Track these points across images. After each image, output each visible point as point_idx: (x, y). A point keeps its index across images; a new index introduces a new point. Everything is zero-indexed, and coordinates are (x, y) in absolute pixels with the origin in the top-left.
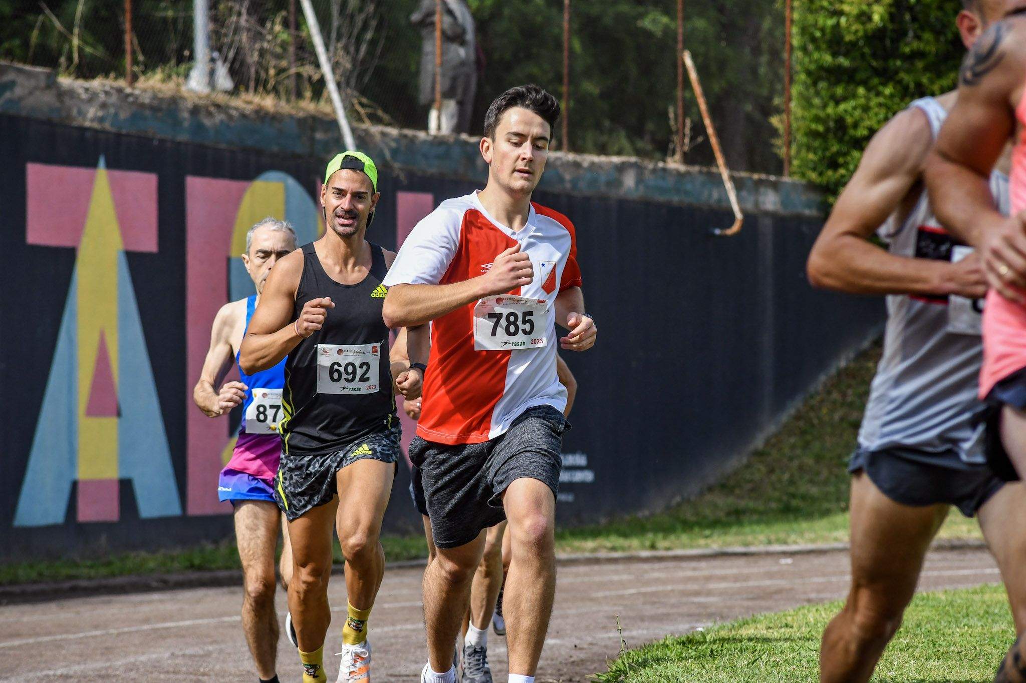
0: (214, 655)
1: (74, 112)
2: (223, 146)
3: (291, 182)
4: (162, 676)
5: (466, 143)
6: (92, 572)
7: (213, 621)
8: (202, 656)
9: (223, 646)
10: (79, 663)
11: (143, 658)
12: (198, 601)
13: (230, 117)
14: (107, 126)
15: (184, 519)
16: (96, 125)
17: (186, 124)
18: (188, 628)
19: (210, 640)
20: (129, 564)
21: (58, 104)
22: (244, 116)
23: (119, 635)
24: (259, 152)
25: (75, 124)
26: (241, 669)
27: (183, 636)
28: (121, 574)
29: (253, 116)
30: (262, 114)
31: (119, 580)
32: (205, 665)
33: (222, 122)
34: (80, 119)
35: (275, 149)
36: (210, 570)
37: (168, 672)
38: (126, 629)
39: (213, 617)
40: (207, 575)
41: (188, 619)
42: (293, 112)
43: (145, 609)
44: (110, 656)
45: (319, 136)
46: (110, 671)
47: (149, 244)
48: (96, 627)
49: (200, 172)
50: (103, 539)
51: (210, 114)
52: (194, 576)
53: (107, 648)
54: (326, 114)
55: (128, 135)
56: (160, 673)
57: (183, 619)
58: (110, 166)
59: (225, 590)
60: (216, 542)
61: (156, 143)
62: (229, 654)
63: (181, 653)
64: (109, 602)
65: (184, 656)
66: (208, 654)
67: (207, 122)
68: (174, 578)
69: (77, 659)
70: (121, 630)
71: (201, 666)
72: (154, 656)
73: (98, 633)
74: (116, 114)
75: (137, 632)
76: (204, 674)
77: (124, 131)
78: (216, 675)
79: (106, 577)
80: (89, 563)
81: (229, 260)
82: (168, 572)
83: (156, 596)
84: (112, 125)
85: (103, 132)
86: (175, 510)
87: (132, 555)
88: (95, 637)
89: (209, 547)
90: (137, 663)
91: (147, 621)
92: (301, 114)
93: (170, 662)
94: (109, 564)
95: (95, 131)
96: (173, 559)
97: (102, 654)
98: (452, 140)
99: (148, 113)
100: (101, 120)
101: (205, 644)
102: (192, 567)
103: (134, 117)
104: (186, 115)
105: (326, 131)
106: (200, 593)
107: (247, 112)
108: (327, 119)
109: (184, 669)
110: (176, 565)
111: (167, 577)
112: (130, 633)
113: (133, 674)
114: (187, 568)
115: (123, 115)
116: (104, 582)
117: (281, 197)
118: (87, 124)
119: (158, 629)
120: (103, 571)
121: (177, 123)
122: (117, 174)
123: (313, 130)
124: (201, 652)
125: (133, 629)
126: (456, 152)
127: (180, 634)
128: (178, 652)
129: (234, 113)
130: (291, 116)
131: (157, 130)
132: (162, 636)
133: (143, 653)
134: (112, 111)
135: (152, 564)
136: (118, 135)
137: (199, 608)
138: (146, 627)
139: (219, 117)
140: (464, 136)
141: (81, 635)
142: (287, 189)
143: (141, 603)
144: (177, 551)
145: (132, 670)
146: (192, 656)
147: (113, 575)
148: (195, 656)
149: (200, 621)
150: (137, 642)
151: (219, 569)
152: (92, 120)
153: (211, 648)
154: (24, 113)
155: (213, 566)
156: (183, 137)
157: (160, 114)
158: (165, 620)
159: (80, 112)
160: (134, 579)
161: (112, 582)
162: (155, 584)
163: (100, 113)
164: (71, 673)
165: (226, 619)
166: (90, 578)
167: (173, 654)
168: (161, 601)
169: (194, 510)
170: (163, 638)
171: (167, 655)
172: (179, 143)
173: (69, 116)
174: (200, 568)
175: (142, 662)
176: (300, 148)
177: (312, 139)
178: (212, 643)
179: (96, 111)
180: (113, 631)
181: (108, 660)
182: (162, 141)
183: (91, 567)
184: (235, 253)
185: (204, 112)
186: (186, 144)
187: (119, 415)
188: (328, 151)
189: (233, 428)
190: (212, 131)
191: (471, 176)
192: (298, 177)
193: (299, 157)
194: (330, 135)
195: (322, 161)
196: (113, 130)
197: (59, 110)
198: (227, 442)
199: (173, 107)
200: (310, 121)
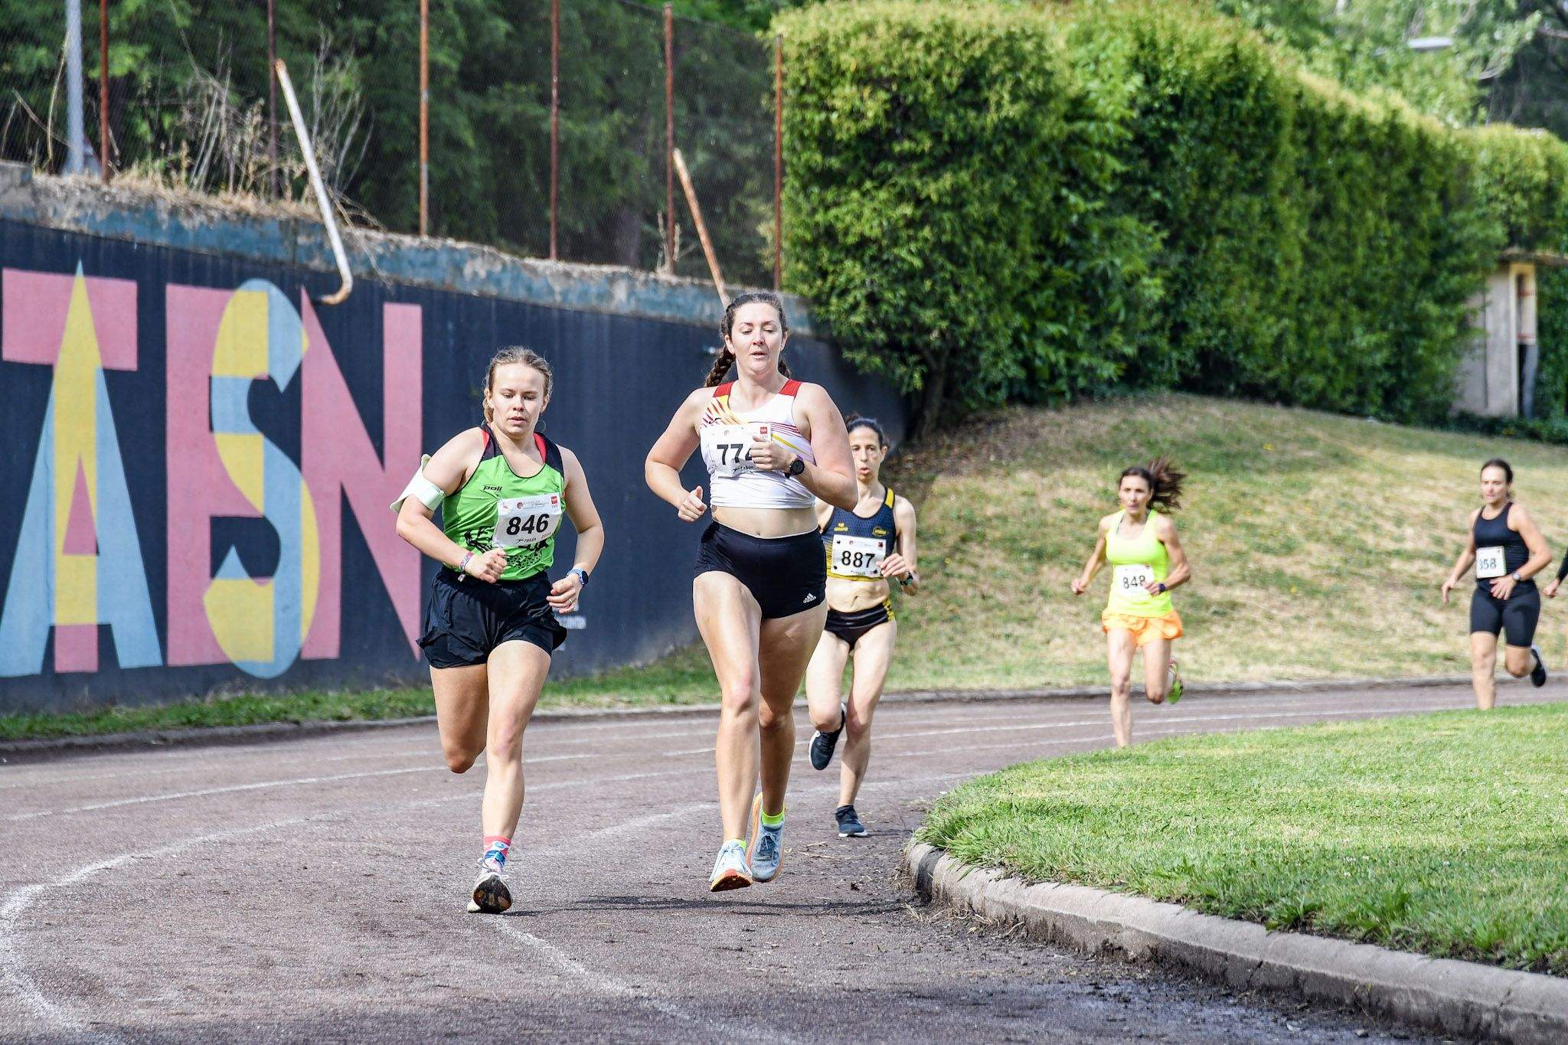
1: (50, 213)
2: (204, 251)
3: (275, 291)
5: (453, 250)
6: (85, 728)
13: (211, 219)
14: (85, 227)
15: (168, 670)
16: (73, 227)
17: (164, 227)
20: (114, 720)
21: (33, 204)
22: (224, 217)
24: (241, 258)
25: (51, 226)
29: (234, 217)
30: (242, 215)
33: (201, 223)
34: (57, 220)
35: (256, 254)
36: (209, 726)
40: (208, 732)
42: (273, 214)
45: (302, 240)
47: (128, 361)
49: (181, 280)
50: (85, 692)
51: (190, 215)
52: (194, 733)
54: (313, 217)
55: (106, 238)
58: (88, 272)
60: (200, 694)
61: (135, 247)
67: (187, 224)
68: (174, 735)
74: (93, 215)
77: (102, 234)
79: (99, 733)
81: (210, 378)
82: (164, 727)
84: (90, 226)
85: (81, 233)
86: (155, 660)
87: (114, 709)
92: (283, 217)
94: (96, 719)
95: (74, 233)
96: (161, 714)
99: (125, 213)
100: (77, 221)
103: (112, 218)
104: (164, 216)
105: (312, 234)
107: (228, 214)
108: (314, 221)
110: (170, 719)
114: (183, 724)
115: (99, 217)
117: (265, 308)
118: (64, 226)
120: (93, 727)
121: (155, 225)
122: (96, 281)
123: (296, 233)
126: (443, 259)
129: (215, 214)
130: (273, 219)
131: (134, 232)
134: (90, 212)
136: (97, 239)
139: (199, 218)
142: (270, 298)
144: (167, 706)
147: (106, 731)
151: (218, 725)
152: (69, 221)
156: (163, 241)
157: (137, 215)
159: (55, 212)
160: (131, 736)
163: (77, 214)
166: (84, 735)
169: (174, 660)
172: (159, 248)
173: (44, 216)
174: (198, 725)
176: (283, 254)
177: (296, 243)
179: (73, 212)
182: (142, 245)
184: (217, 372)
185: (182, 212)
186: (167, 249)
187: (97, 552)
188: (311, 258)
189: (215, 568)
190: (191, 234)
191: (459, 287)
192: (282, 287)
193: (282, 263)
194: (312, 239)
195: (306, 268)
196: (91, 232)
197: (34, 210)
198: (208, 585)
199: (151, 206)
200: (292, 223)
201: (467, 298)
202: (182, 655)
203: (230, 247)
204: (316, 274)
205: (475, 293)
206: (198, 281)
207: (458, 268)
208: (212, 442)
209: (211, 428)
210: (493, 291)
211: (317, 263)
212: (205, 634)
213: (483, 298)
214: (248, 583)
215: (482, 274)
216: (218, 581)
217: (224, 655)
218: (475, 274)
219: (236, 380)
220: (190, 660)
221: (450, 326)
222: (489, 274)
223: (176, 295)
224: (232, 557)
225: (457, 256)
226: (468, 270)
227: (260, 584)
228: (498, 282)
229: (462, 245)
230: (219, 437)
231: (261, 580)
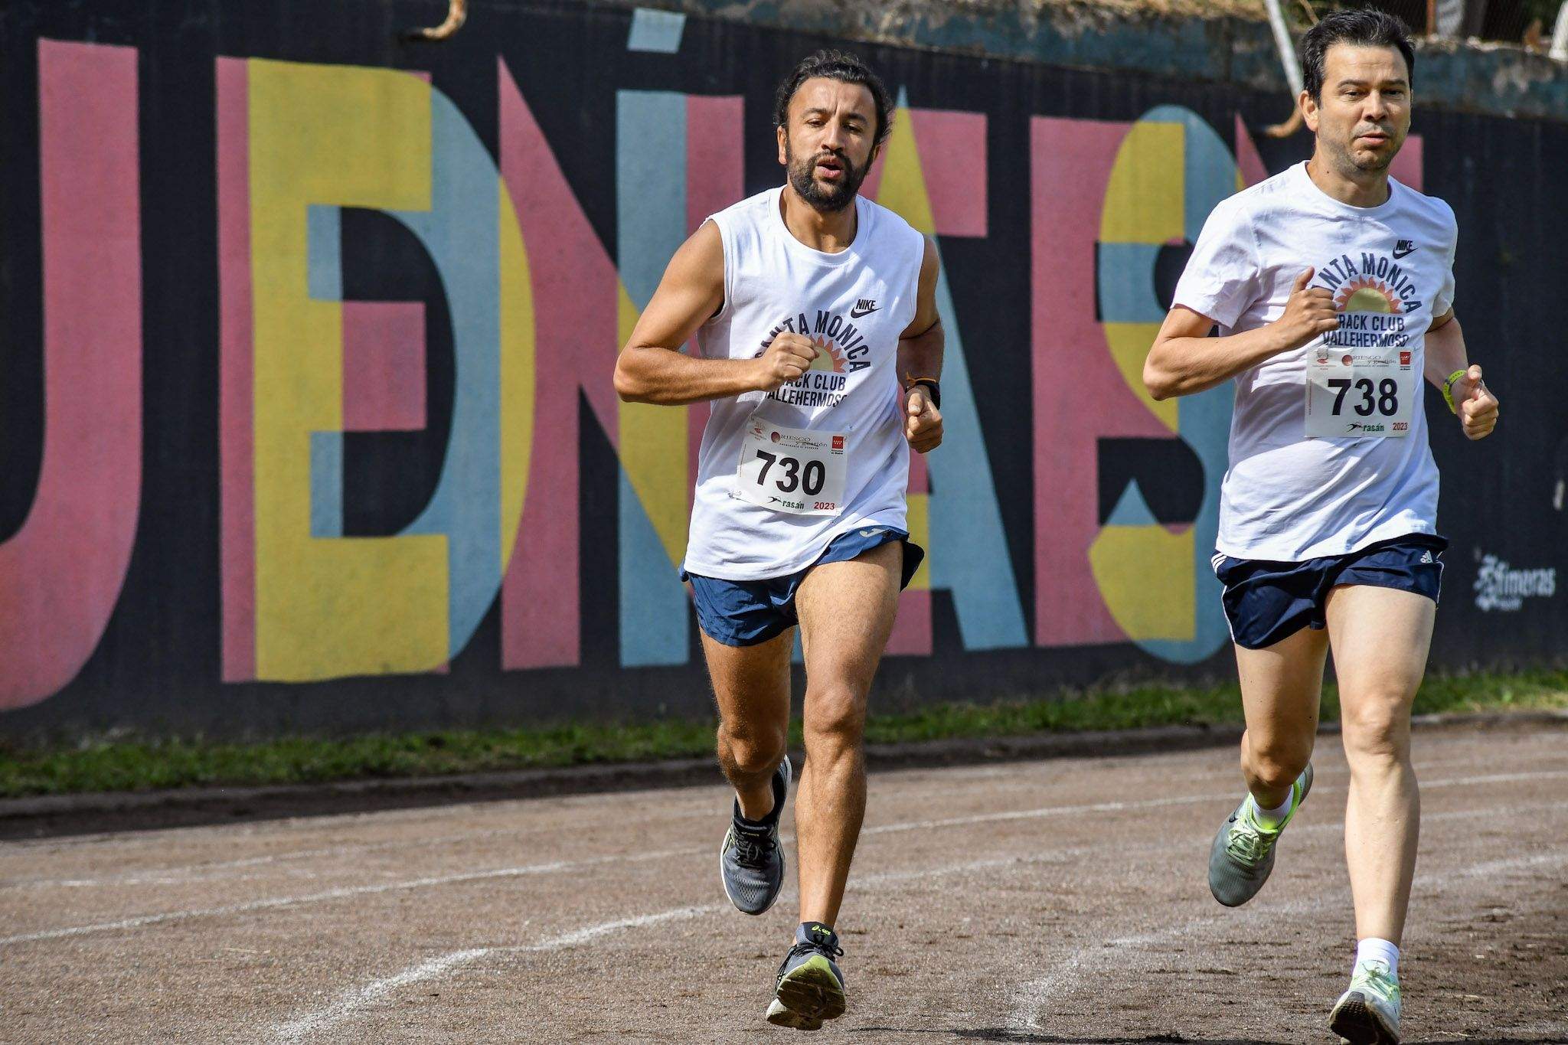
0: (1083, 863)
1: (861, 20)
2: (1089, 67)
3: (1195, 121)
4: (1004, 894)
5: (1476, 53)
6: (894, 733)
7: (1080, 811)
8: (1064, 864)
9: (1096, 849)
10: (877, 873)
11: (974, 866)
12: (1055, 780)
13: (1101, 22)
14: (910, 40)
15: (1032, 653)
16: (893, 40)
17: (1031, 35)
18: (1041, 820)
19: (1075, 839)
20: (949, 721)
21: (836, 9)
22: (1121, 19)
23: (935, 829)
24: (1144, 76)
25: (862, 39)
26: (1125, 884)
27: (1034, 833)
28: (937, 735)
29: (1137, 18)
30: (1150, 14)
31: (935, 746)
32: (1068, 878)
33: (1087, 29)
34: (869, 31)
35: (1170, 69)
36: (1073, 731)
37: (1012, 888)
38: (946, 822)
39: (1078, 804)
40: (1069, 739)
41: (1041, 807)
42: (1199, 10)
43: (975, 791)
44: (925, 863)
45: (1240, 47)
46: (924, 885)
47: (974, 223)
48: (902, 818)
49: (1053, 110)
50: (909, 682)
51: (1069, 18)
52: (1050, 739)
53: (918, 851)
54: (1253, 13)
55: (941, 54)
56: (1000, 889)
57: (1033, 808)
58: (913, 103)
59: (1098, 762)
60: (1081, 687)
61: (985, 64)
62: (1107, 861)
63: (1031, 860)
64: (921, 779)
65: (1036, 863)
66: (1074, 861)
67: (1064, 30)
68: (1017, 743)
69: (874, 866)
70: (938, 823)
71: (1063, 879)
72: (991, 863)
73: (905, 826)
74: (924, 22)
75: (963, 825)
76: (1067, 892)
77: (936, 49)
78: (1086, 893)
79: (915, 740)
80: (888, 719)
81: (1097, 246)
82: (1009, 733)
83: (990, 771)
84: (918, 38)
85: (905, 50)
86: (1017, 637)
87: (953, 706)
88: (902, 832)
89: (1071, 695)
90: (966, 874)
91: (977, 808)
92: (1212, 14)
93: (1014, 871)
94: (919, 720)
95: (892, 48)
96: (1015, 714)
97: (912, 859)
98: (1453, 48)
99: (972, 18)
100: (901, 31)
101: (1068, 846)
102: (1046, 725)
103: (951, 25)
104: (1032, 20)
105: (1250, 40)
106: (1060, 766)
107: (1127, 13)
108: (1252, 20)
109: (1037, 884)
110: (1020, 722)
111: (1006, 741)
112: (952, 826)
113: (959, 890)
114: (1037, 728)
115: (934, 24)
116: (911, 748)
117: (1179, 147)
118: (881, 38)
119: (995, 822)
120: (910, 731)
121: (1017, 33)
122: (926, 115)
123: (1231, 38)
124: (1063, 858)
125: (958, 821)
126: (1460, 67)
127: (1031, 830)
128: (1026, 858)
129: (1106, 14)
130: (1196, 18)
131: (984, 44)
132: (1002, 831)
133: (974, 859)
134: (918, 16)
135: (984, 722)
136: (928, 55)
137: (1059, 790)
138: (976, 818)
139: (1084, 22)
140: (1474, 42)
141: (880, 829)
142: (1188, 133)
143: (969, 781)
144: (1022, 702)
145: (956, 884)
146: (1046, 864)
147: (925, 738)
148: (1053, 864)
149: (1059, 810)
150: (964, 841)
151: (1087, 729)
152: (887, 32)
153: (1077, 852)
154: (784, 24)
155: (1078, 725)
156: (1027, 55)
157: (990, 20)
158: (1005, 808)
159: (869, 20)
160: (957, 744)
161: (923, 748)
162: (988, 753)
163: (900, 21)
164: (866, 887)
165: (1101, 807)
166: (890, 743)
167: (1019, 860)
168: (1000, 779)
169: (1046, 638)
170: (1005, 835)
171: (1011, 860)
172: (1021, 65)
173: (852, 26)
174: (1058, 728)
175: (971, 872)
176: (1210, 68)
177: (1230, 52)
178: (1078, 844)
179: (894, 18)
180: (925, 824)
181: (921, 868)
182: (994, 62)
183: (890, 726)
184: (1106, 236)
185: (1059, 15)
186: (1031, 66)
187: (930, 490)
188: (1253, 72)
189: (1106, 511)
190: (1071, 44)
191: (1485, 105)
192: (1205, 114)
193: (1210, 81)
194: (1256, 45)
195: (1244, 87)
196: (920, 46)
197: (837, 17)
198: (1097, 533)
199: (1011, 7)
200: (1225, 25)
201: (1497, 123)
202: (1056, 631)
203: (1130, 61)
204: (1260, 95)
205: (1510, 114)
206: (1078, 110)
207: (1484, 80)
208: (1101, 336)
209: (1099, 316)
210: (1539, 109)
211: (1263, 80)
212: (1092, 602)
213: (1522, 119)
214: (1155, 533)
215: (1523, 85)
216: (1110, 530)
217: (1118, 630)
218: (1511, 86)
219: (1136, 248)
220: (1069, 637)
221: (1468, 163)
222: (1534, 86)
223: (1045, 130)
224: (1132, 496)
225: (1483, 63)
226: (1500, 81)
227: (1174, 532)
228: (1548, 97)
229: (1490, 47)
230: (1112, 329)
231: (1173, 526)
